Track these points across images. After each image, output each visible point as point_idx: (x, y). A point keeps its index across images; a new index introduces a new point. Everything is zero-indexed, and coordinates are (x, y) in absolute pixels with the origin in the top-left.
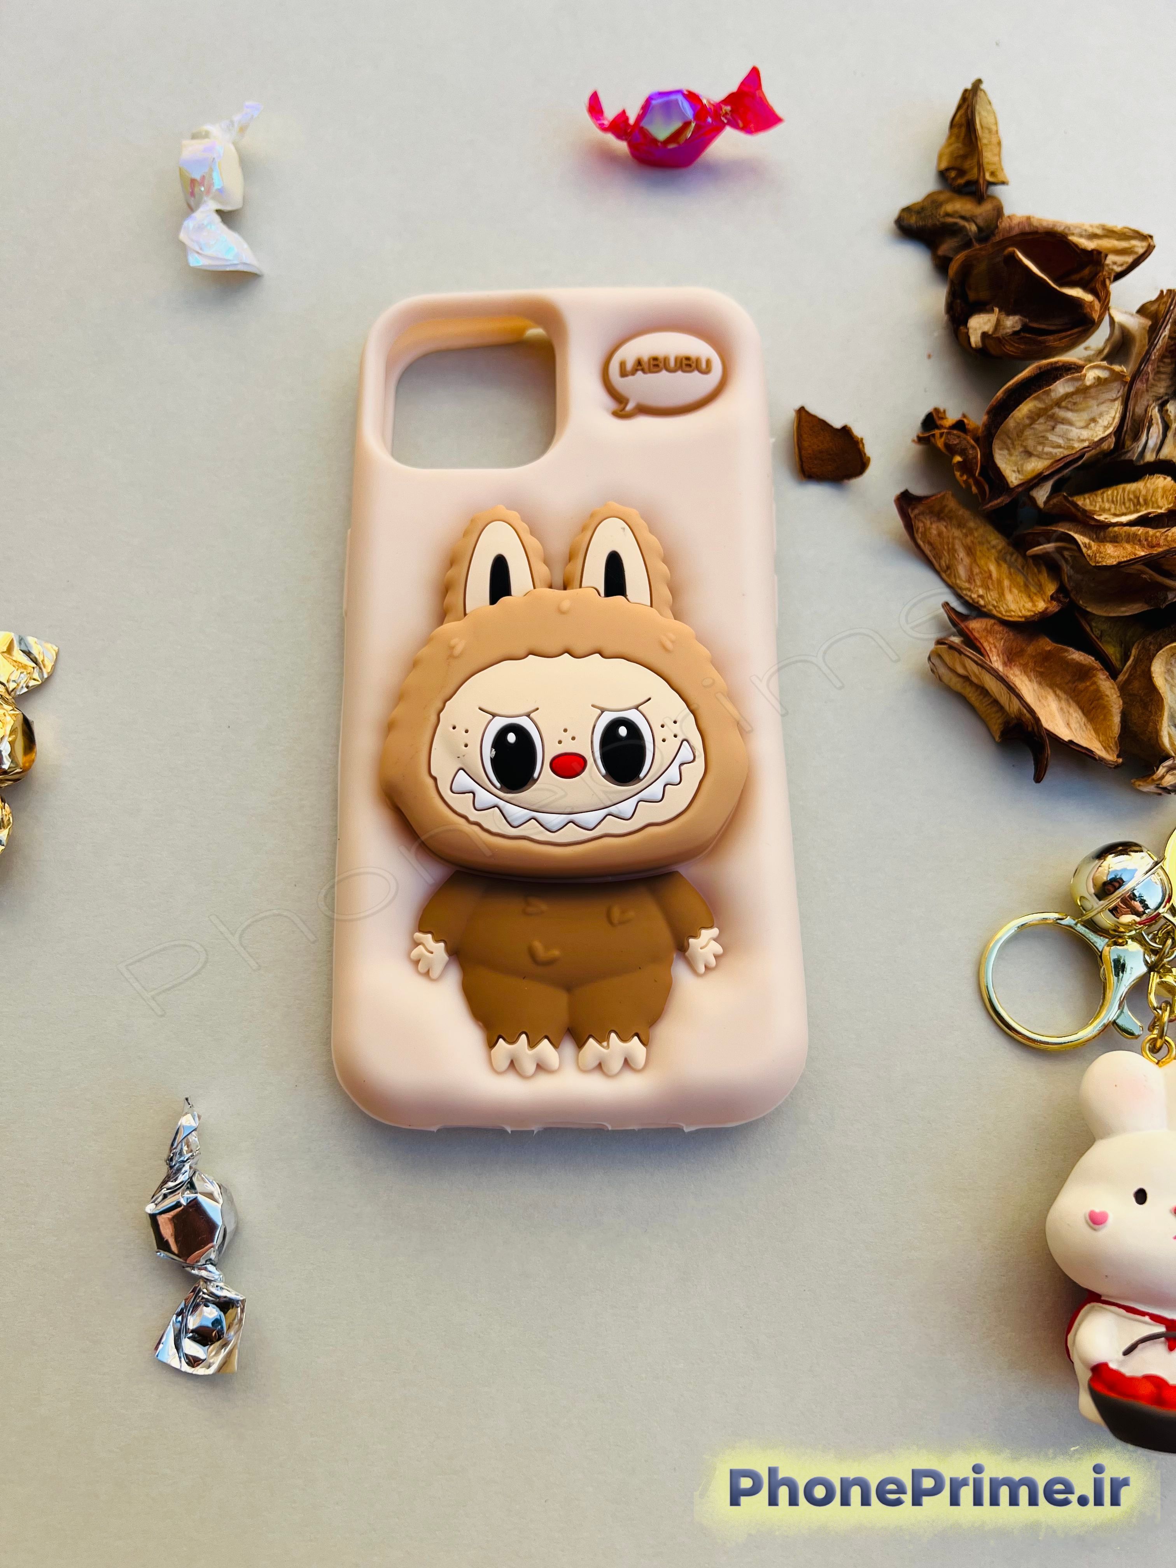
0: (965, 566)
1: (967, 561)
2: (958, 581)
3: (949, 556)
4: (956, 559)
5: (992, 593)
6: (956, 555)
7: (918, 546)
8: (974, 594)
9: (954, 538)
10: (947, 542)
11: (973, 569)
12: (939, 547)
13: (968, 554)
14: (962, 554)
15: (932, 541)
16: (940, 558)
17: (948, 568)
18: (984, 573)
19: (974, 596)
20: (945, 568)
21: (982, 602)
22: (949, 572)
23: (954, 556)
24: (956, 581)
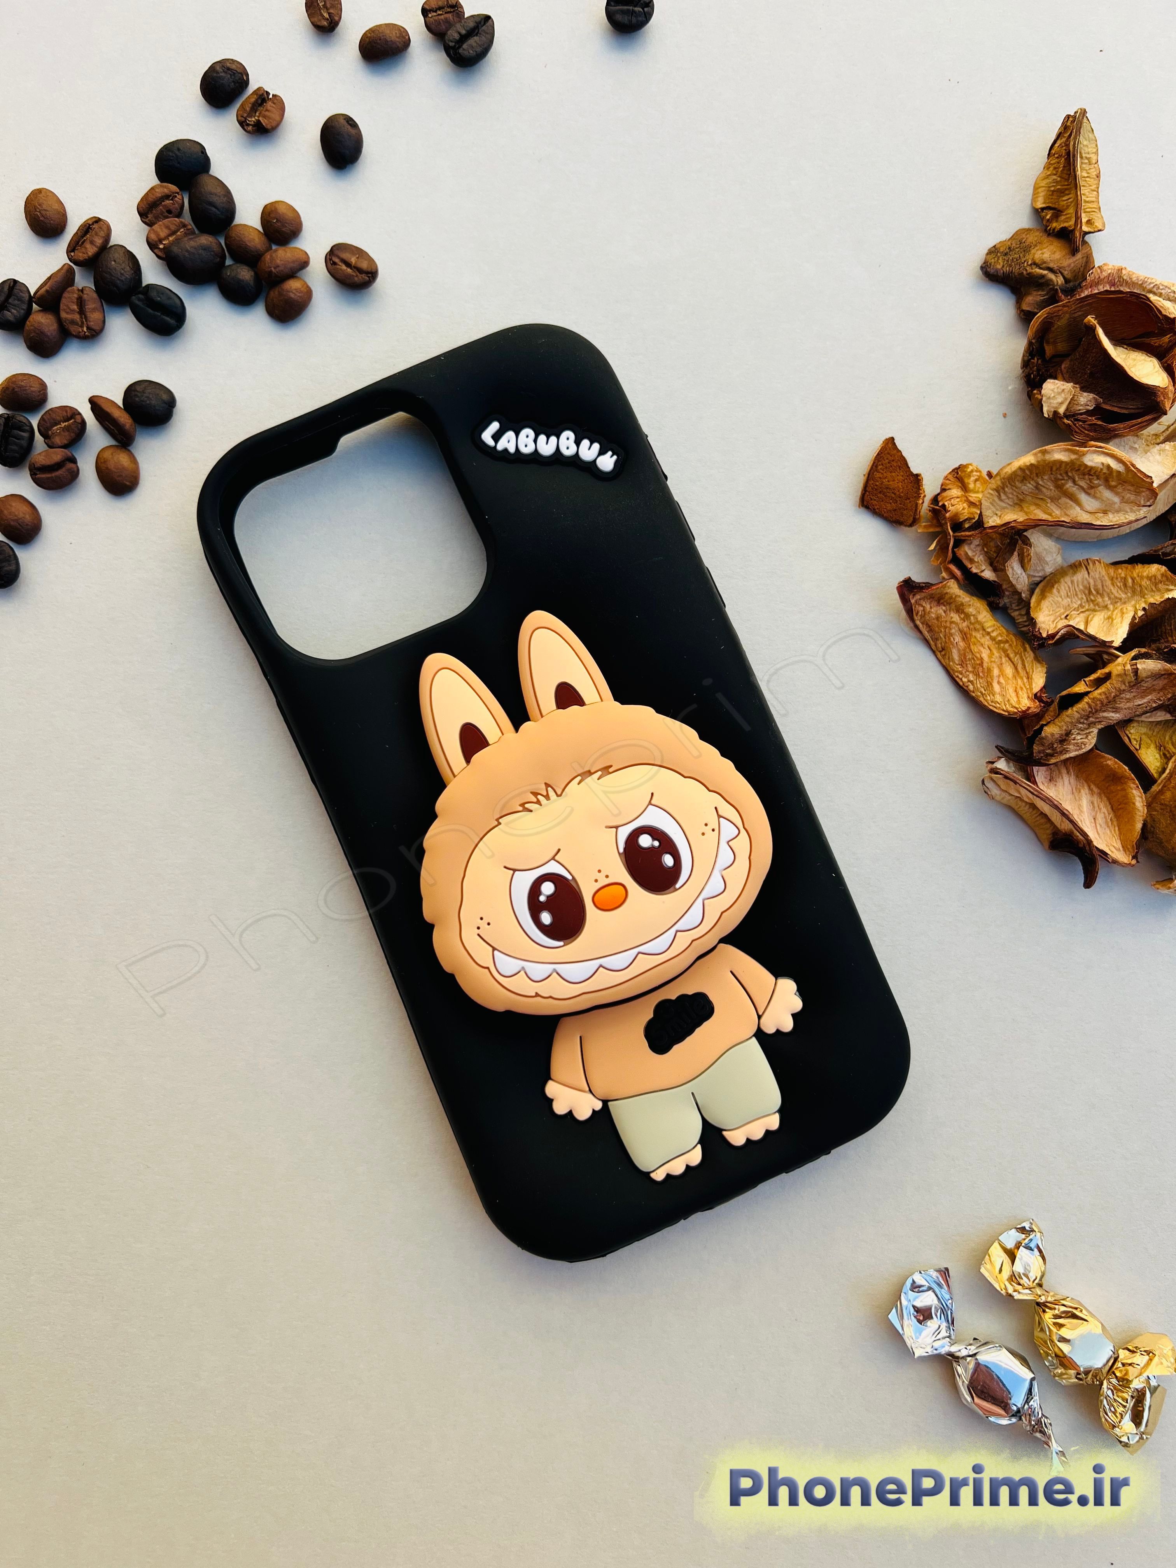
0: (959, 650)
1: (962, 644)
2: (951, 663)
3: (945, 638)
4: (951, 642)
5: (981, 681)
6: (952, 639)
7: (916, 627)
8: (966, 677)
9: (952, 622)
10: (945, 626)
11: (967, 654)
12: (937, 629)
13: (963, 639)
14: (958, 638)
15: (930, 624)
16: (937, 639)
17: (943, 649)
18: (975, 659)
19: (965, 680)
20: (941, 649)
21: (971, 687)
22: (943, 653)
23: (950, 639)
24: (949, 662)
